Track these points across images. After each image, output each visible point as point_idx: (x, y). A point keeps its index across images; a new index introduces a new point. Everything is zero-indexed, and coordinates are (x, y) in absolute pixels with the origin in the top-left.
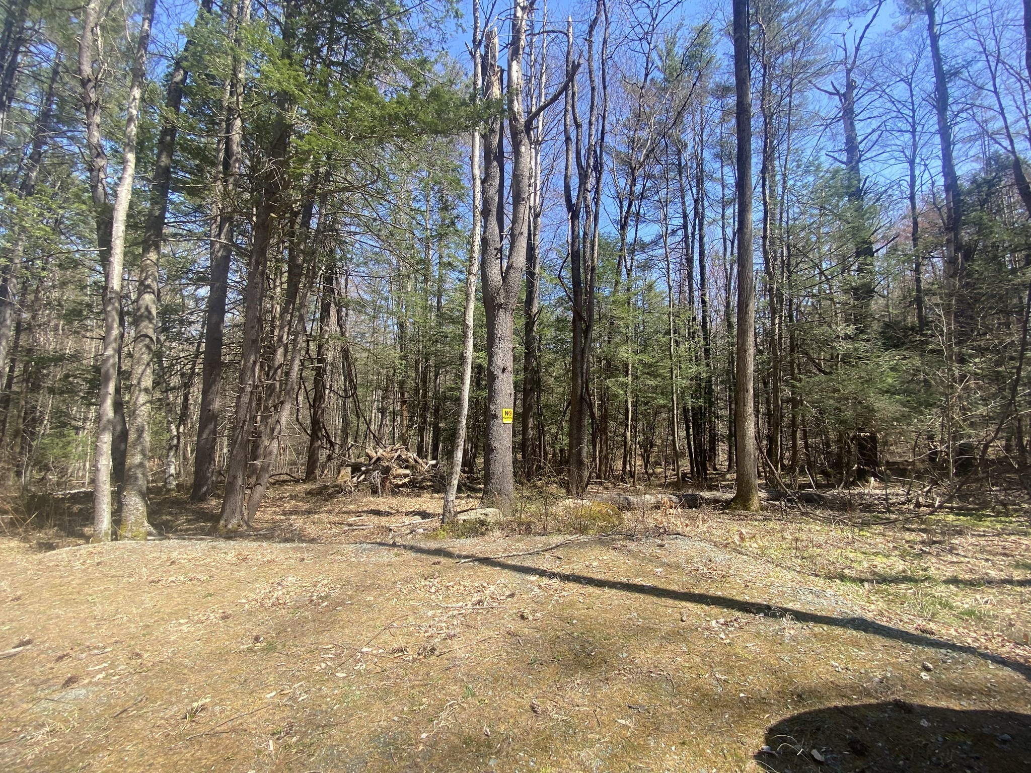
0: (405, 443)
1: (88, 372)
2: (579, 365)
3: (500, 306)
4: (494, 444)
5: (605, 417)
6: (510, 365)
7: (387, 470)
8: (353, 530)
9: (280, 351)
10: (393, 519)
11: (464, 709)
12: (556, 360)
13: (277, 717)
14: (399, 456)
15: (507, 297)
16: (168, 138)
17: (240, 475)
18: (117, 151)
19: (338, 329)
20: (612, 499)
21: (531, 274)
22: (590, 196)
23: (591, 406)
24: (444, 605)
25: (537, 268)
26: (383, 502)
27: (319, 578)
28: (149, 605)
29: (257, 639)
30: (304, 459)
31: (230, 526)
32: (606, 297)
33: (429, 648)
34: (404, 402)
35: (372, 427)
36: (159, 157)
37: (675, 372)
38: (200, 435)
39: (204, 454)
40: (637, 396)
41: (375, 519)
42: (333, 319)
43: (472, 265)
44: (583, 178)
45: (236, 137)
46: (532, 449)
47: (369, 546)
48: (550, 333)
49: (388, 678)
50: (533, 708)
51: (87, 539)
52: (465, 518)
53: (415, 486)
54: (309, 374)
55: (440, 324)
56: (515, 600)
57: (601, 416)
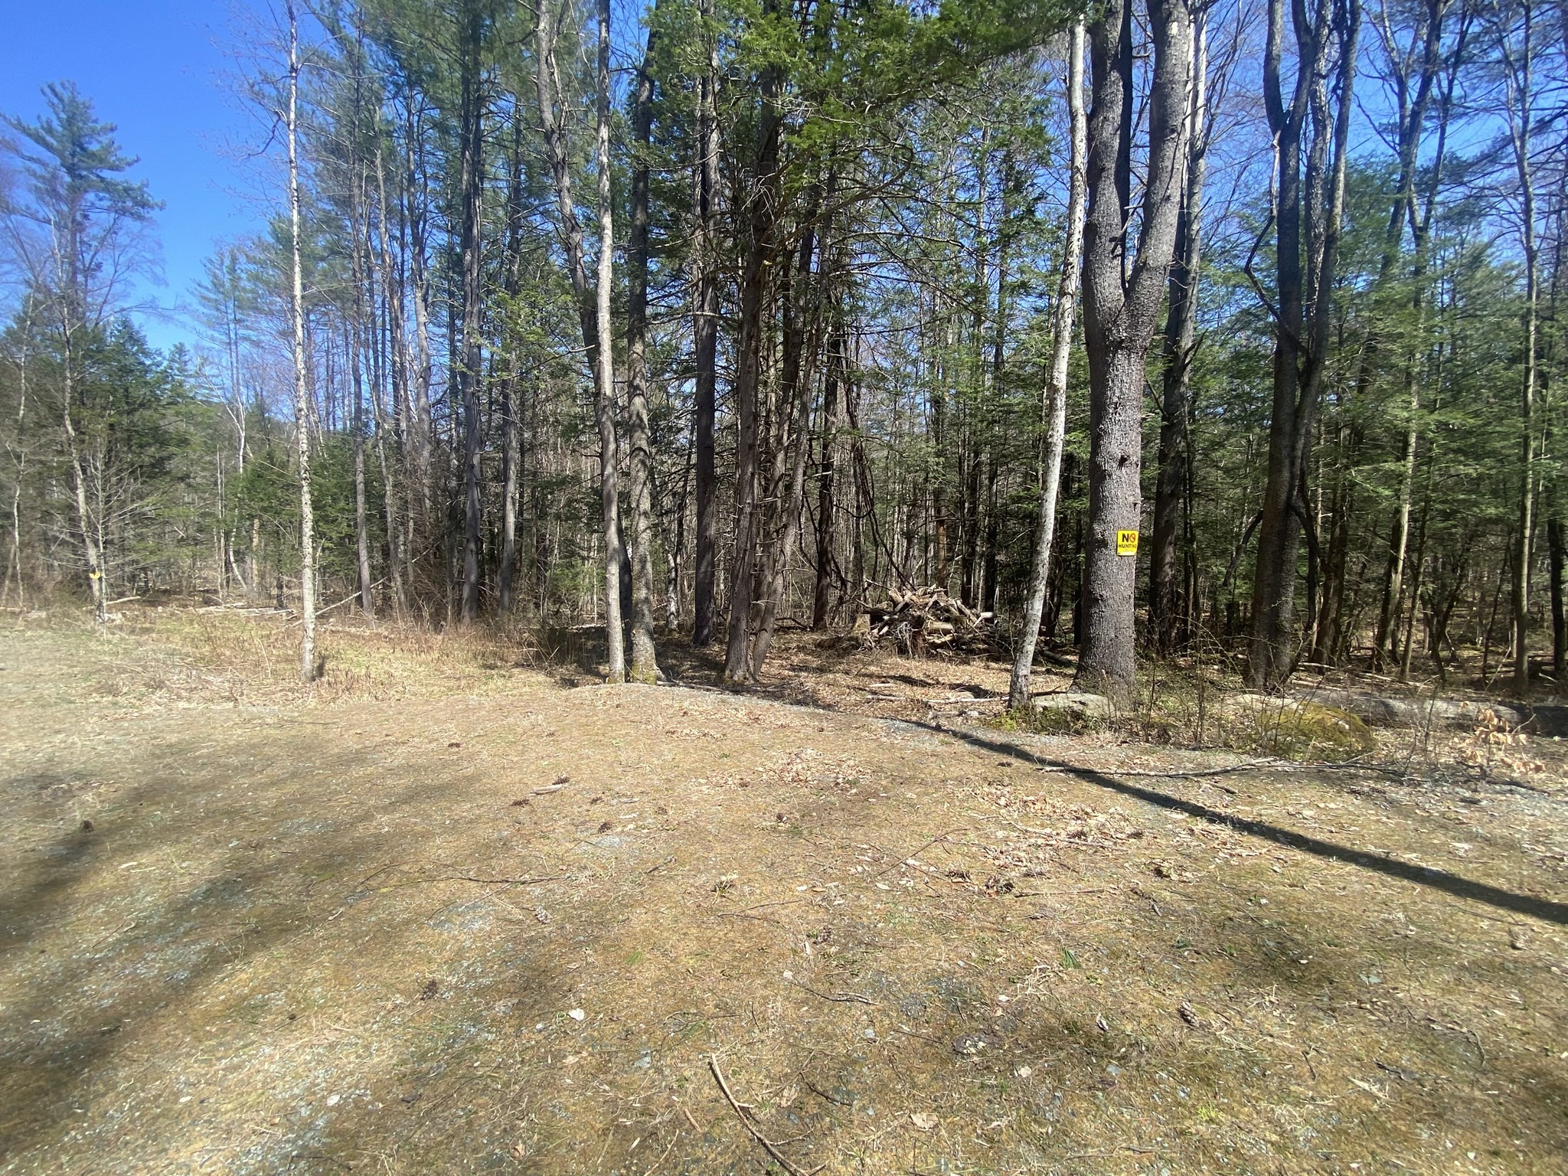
0: (942, 583)
1: (589, 495)
2: (1286, 442)
3: (1119, 345)
4: (1099, 590)
5: (1340, 545)
6: (1135, 453)
7: (919, 622)
8: (879, 700)
9: (781, 456)
10: (932, 692)
11: (1064, 982)
12: (1229, 435)
13: (811, 917)
14: (936, 603)
15: (1133, 326)
16: (641, 185)
17: (743, 616)
18: (589, 219)
19: (847, 419)
20: (1349, 701)
21: (1180, 274)
22: (1324, 88)
23: (1309, 522)
24: (1020, 826)
25: (1195, 259)
26: (916, 667)
27: (844, 756)
28: (669, 757)
29: (780, 817)
30: (808, 601)
31: (736, 678)
32: (1360, 295)
33: (1002, 882)
34: (941, 523)
35: (894, 559)
36: (633, 216)
37: (1533, 444)
38: (698, 569)
39: (704, 593)
40: (1428, 499)
41: (908, 690)
42: (841, 406)
43: (1066, 276)
44: (1309, 49)
45: (713, 160)
46: (1171, 600)
47: (904, 725)
48: (1217, 385)
49: (946, 907)
50: (1183, 1015)
51: (604, 677)
52: (1046, 704)
53: (961, 649)
54: (814, 487)
55: (1000, 392)
56: (1144, 842)
57: (1332, 541)
